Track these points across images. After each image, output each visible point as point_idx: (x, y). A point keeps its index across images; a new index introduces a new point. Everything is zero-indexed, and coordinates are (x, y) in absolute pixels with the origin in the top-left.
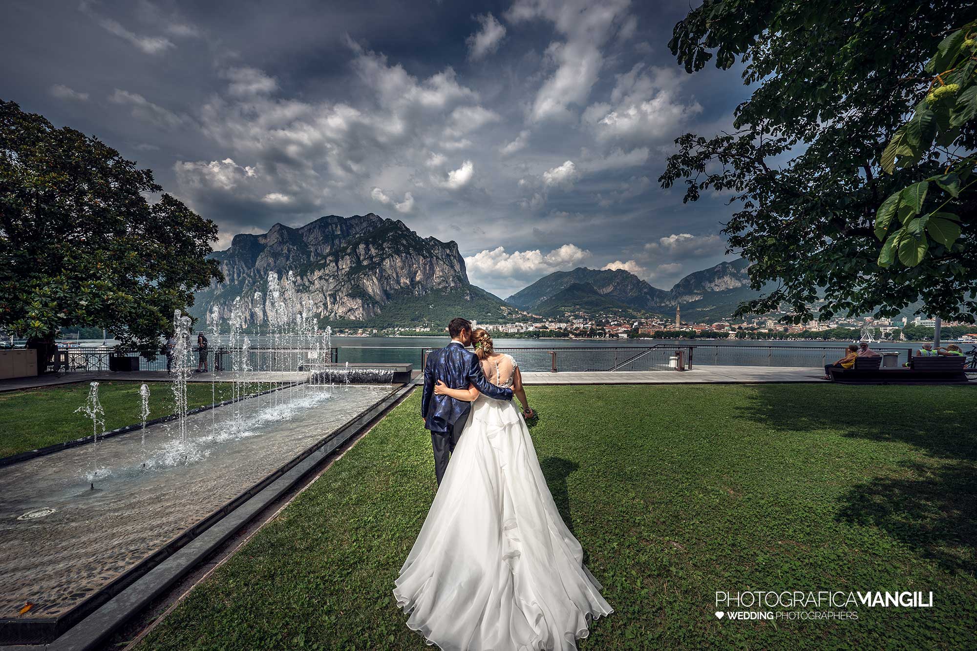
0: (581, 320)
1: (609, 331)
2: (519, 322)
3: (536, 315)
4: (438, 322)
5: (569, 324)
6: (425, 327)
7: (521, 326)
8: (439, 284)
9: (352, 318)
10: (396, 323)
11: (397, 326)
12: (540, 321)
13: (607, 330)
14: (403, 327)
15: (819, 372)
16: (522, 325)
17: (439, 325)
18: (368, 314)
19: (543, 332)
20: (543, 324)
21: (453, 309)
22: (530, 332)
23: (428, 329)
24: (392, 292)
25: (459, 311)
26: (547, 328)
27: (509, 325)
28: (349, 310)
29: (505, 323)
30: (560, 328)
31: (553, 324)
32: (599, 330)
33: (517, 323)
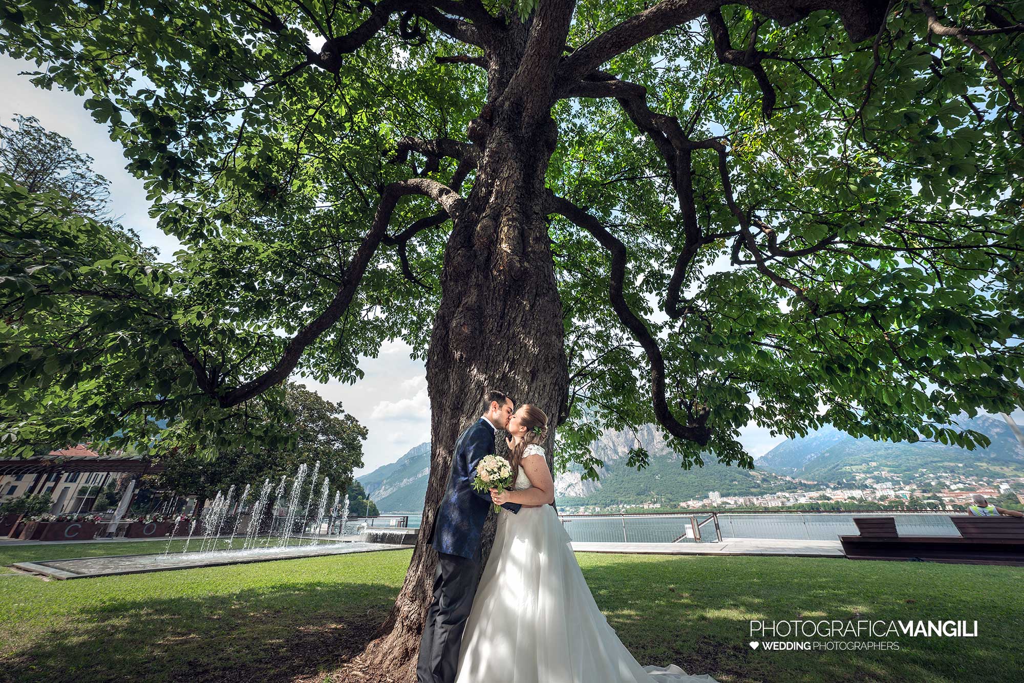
0: (889, 484)
1: (951, 501)
2: (782, 490)
3: (807, 479)
4: (670, 496)
5: (868, 491)
6: (655, 503)
7: (785, 497)
8: (662, 450)
9: (573, 494)
10: (620, 499)
11: (621, 502)
12: (816, 488)
13: (947, 499)
14: (629, 503)
15: (835, 546)
16: (787, 495)
17: (671, 500)
18: (588, 488)
19: (824, 505)
20: (821, 493)
21: (685, 479)
22: (802, 506)
23: (658, 506)
24: (611, 463)
25: (693, 480)
26: (829, 499)
27: (767, 497)
28: (569, 486)
29: (762, 494)
30: (853, 498)
31: (839, 492)
32: (929, 498)
33: (779, 494)
